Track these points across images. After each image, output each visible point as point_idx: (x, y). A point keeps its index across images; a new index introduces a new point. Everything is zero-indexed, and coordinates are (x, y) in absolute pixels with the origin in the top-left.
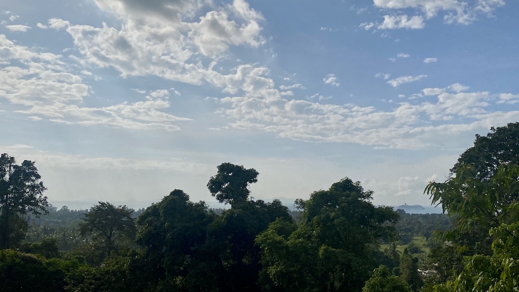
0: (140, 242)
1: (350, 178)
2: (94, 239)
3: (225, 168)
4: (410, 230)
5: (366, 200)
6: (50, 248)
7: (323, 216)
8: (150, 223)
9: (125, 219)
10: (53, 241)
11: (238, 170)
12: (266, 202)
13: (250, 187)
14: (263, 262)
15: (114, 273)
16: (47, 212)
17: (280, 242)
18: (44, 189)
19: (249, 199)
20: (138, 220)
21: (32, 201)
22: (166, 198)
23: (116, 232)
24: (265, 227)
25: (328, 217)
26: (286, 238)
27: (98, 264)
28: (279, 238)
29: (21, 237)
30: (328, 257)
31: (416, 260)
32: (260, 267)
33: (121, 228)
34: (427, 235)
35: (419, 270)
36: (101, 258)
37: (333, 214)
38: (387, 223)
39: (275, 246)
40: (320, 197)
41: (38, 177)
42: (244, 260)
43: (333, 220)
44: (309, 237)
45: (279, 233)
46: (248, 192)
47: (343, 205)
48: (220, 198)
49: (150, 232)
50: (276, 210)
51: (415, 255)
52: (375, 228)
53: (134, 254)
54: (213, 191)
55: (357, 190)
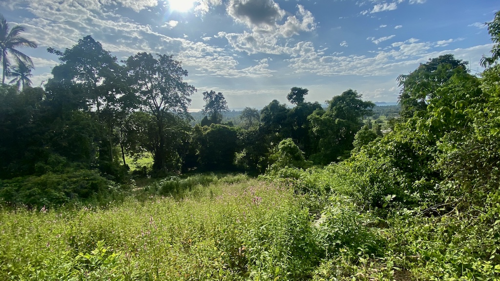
0: (262, 120)
1: (351, 89)
2: (245, 121)
3: (294, 89)
4: (378, 113)
5: (359, 99)
6: (230, 124)
7: (338, 106)
9: (255, 113)
10: (232, 122)
11: (300, 90)
12: (312, 103)
13: (305, 96)
14: (310, 126)
15: (254, 131)
16: (228, 111)
17: (318, 118)
18: (226, 103)
19: (304, 101)
20: (261, 112)
21: (222, 107)
22: (270, 103)
23: (253, 118)
24: (312, 113)
25: (340, 107)
26: (320, 116)
27: (247, 129)
28: (317, 116)
29: (221, 120)
30: (339, 122)
31: (380, 126)
32: (309, 128)
33: (254, 116)
34: (387, 115)
35: (381, 130)
36: (248, 127)
37: (343, 105)
38: (368, 108)
39: (316, 120)
40: (337, 99)
41: (224, 98)
42: (302, 126)
43: (343, 108)
44: (331, 116)
45: (318, 114)
46: (304, 99)
47: (348, 101)
48: (292, 102)
49: (265, 116)
50: (316, 106)
51: (380, 124)
53: (260, 125)
54: (289, 99)
55: (354, 94)
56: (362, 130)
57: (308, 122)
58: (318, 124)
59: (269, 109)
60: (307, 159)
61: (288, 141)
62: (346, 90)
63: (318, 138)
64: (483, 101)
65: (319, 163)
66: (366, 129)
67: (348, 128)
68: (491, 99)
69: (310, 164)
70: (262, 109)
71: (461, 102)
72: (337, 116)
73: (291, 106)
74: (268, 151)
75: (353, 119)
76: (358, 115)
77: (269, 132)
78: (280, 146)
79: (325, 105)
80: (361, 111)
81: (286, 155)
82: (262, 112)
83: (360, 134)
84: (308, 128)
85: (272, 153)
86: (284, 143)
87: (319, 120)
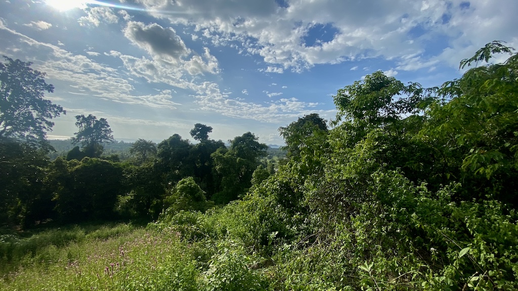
0: (159, 156)
1: (250, 132)
2: (137, 155)
3: (198, 126)
4: (272, 154)
5: (256, 141)
6: (115, 158)
7: (239, 146)
8: (164, 148)
9: (152, 147)
10: (117, 156)
11: (204, 127)
12: (216, 140)
13: (209, 134)
14: (214, 164)
15: (147, 169)
16: (113, 142)
17: (221, 156)
18: (111, 132)
19: (208, 139)
20: (158, 146)
21: (105, 137)
22: (171, 137)
23: (147, 152)
24: (215, 151)
25: (241, 146)
26: (223, 155)
27: (139, 166)
28: (220, 155)
29: (101, 153)
30: (240, 162)
31: (274, 165)
32: (213, 166)
33: (149, 150)
34: (278, 156)
35: (274, 169)
36: (141, 163)
37: (243, 146)
38: (263, 150)
39: (219, 158)
40: (238, 140)
41: (108, 126)
42: (206, 164)
43: (243, 148)
44: (233, 155)
45: (221, 152)
46: (208, 136)
47: (247, 142)
48: (196, 138)
49: (163, 151)
50: (220, 144)
51: (273, 163)
52: (259, 152)
53: (156, 161)
54: (193, 135)
55: (253, 137)
56: (258, 169)
57: (211, 160)
58: (221, 162)
59: (168, 143)
60: (208, 198)
61: (189, 180)
62: (246, 132)
63: (220, 176)
64: (331, 152)
65: (221, 203)
66: (261, 168)
67: (248, 166)
68: (335, 151)
69: (210, 205)
70: (160, 142)
71: (319, 152)
72: (238, 155)
73: (194, 142)
74: (164, 192)
75: (252, 159)
76: (256, 156)
77: (167, 170)
78: (179, 186)
79: (228, 144)
80: (258, 151)
81: (185, 196)
82: (160, 145)
83: (257, 173)
84: (211, 166)
85: (170, 194)
86: (183, 183)
87: (222, 159)
